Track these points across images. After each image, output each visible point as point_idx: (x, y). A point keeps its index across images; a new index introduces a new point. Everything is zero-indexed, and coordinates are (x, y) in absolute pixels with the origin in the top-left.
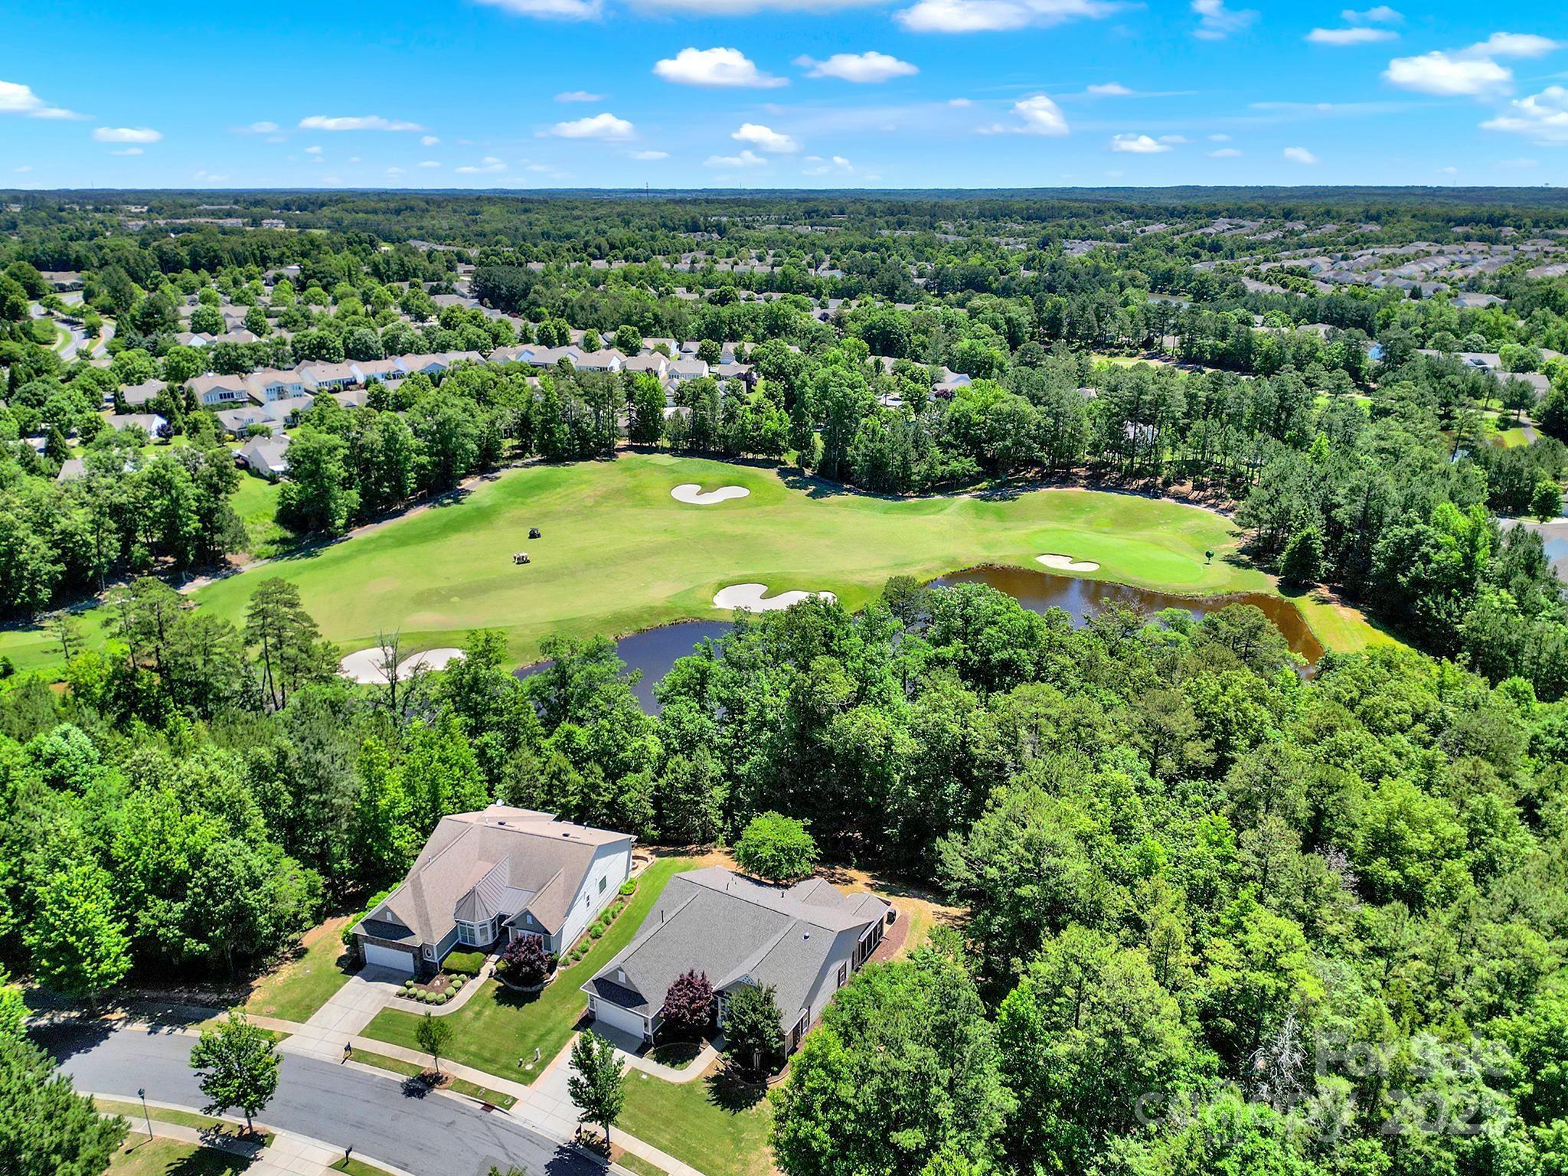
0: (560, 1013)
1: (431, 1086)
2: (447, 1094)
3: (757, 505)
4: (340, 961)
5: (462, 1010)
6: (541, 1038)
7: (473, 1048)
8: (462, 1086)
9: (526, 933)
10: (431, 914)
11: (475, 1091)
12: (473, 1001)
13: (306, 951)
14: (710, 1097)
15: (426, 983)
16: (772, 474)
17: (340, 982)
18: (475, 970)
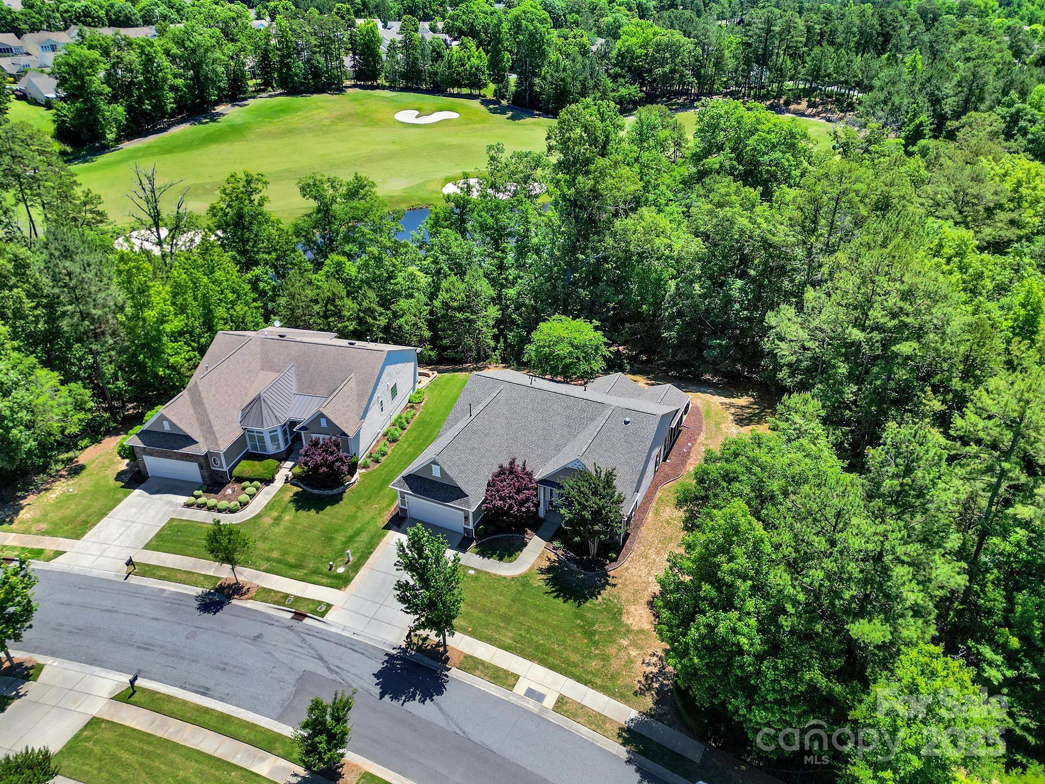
0: (366, 514)
1: (229, 597)
2: (249, 604)
3: (468, 124)
4: (120, 476)
5: (259, 516)
6: (350, 540)
7: (275, 554)
8: (266, 595)
9: (321, 436)
10: (214, 422)
11: (282, 599)
12: (270, 507)
13: (82, 468)
14: (548, 589)
15: (216, 493)
16: (476, 103)
17: (120, 496)
18: (268, 477)
